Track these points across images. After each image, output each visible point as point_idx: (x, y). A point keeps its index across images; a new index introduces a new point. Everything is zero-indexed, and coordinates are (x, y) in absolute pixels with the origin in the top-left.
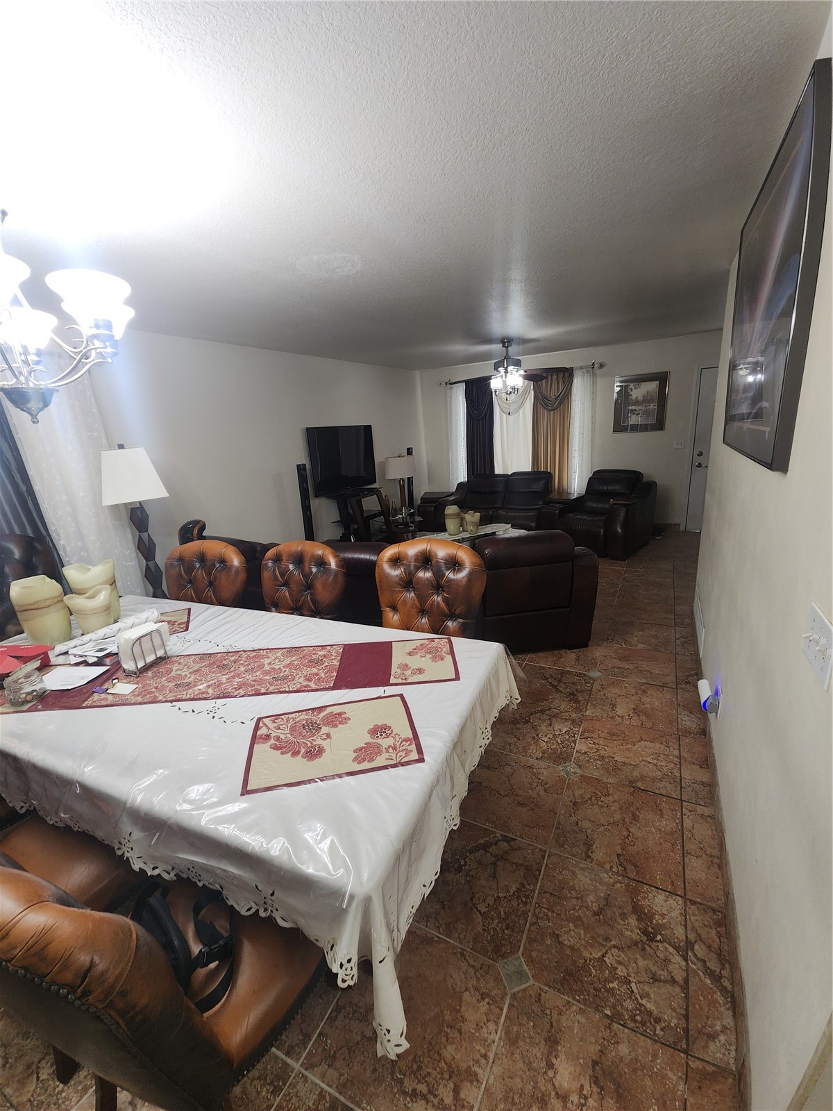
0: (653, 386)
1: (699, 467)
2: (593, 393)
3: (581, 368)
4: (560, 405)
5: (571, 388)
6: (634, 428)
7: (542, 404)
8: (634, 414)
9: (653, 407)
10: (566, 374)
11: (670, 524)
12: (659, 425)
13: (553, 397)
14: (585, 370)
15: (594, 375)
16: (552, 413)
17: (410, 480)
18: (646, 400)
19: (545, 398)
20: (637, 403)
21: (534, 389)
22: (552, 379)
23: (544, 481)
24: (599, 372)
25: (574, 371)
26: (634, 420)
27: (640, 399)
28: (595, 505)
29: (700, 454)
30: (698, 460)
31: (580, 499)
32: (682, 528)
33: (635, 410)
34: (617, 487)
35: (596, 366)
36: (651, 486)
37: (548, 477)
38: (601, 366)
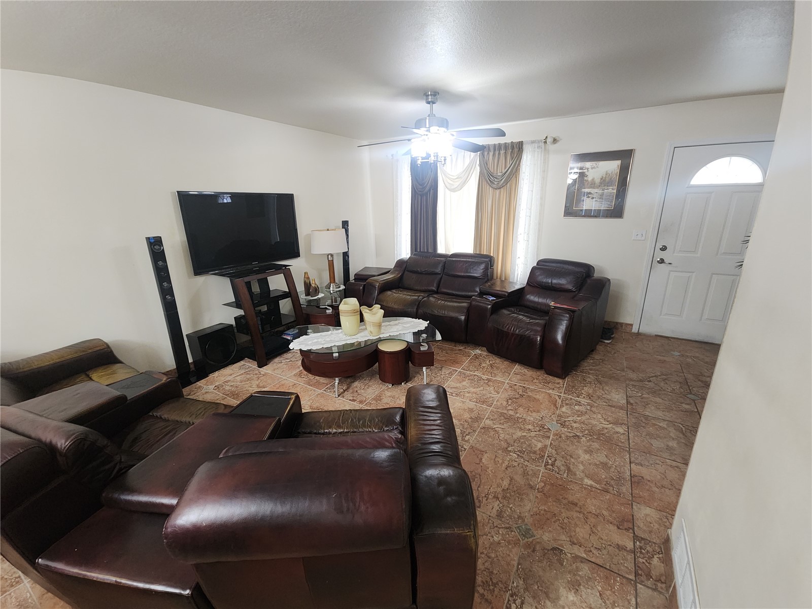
0: (613, 166)
1: (661, 263)
2: (544, 171)
3: (533, 142)
4: (506, 182)
5: (519, 164)
6: (588, 214)
7: (487, 181)
8: (588, 197)
9: (612, 190)
10: (517, 149)
11: (621, 324)
12: (616, 212)
13: (499, 174)
14: (536, 145)
15: (546, 151)
16: (498, 191)
17: (346, 255)
18: (605, 182)
19: (491, 175)
20: (593, 185)
21: (480, 165)
22: (499, 154)
23: (483, 266)
24: (551, 147)
25: (524, 146)
26: (588, 204)
27: (598, 181)
28: (536, 299)
29: (664, 249)
30: (660, 255)
31: (521, 291)
32: (635, 330)
33: (590, 193)
34: (562, 282)
35: (549, 140)
36: (602, 285)
37: (489, 261)
38: (555, 141)
